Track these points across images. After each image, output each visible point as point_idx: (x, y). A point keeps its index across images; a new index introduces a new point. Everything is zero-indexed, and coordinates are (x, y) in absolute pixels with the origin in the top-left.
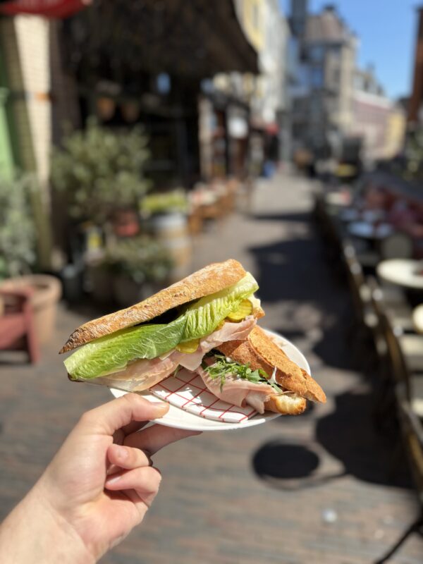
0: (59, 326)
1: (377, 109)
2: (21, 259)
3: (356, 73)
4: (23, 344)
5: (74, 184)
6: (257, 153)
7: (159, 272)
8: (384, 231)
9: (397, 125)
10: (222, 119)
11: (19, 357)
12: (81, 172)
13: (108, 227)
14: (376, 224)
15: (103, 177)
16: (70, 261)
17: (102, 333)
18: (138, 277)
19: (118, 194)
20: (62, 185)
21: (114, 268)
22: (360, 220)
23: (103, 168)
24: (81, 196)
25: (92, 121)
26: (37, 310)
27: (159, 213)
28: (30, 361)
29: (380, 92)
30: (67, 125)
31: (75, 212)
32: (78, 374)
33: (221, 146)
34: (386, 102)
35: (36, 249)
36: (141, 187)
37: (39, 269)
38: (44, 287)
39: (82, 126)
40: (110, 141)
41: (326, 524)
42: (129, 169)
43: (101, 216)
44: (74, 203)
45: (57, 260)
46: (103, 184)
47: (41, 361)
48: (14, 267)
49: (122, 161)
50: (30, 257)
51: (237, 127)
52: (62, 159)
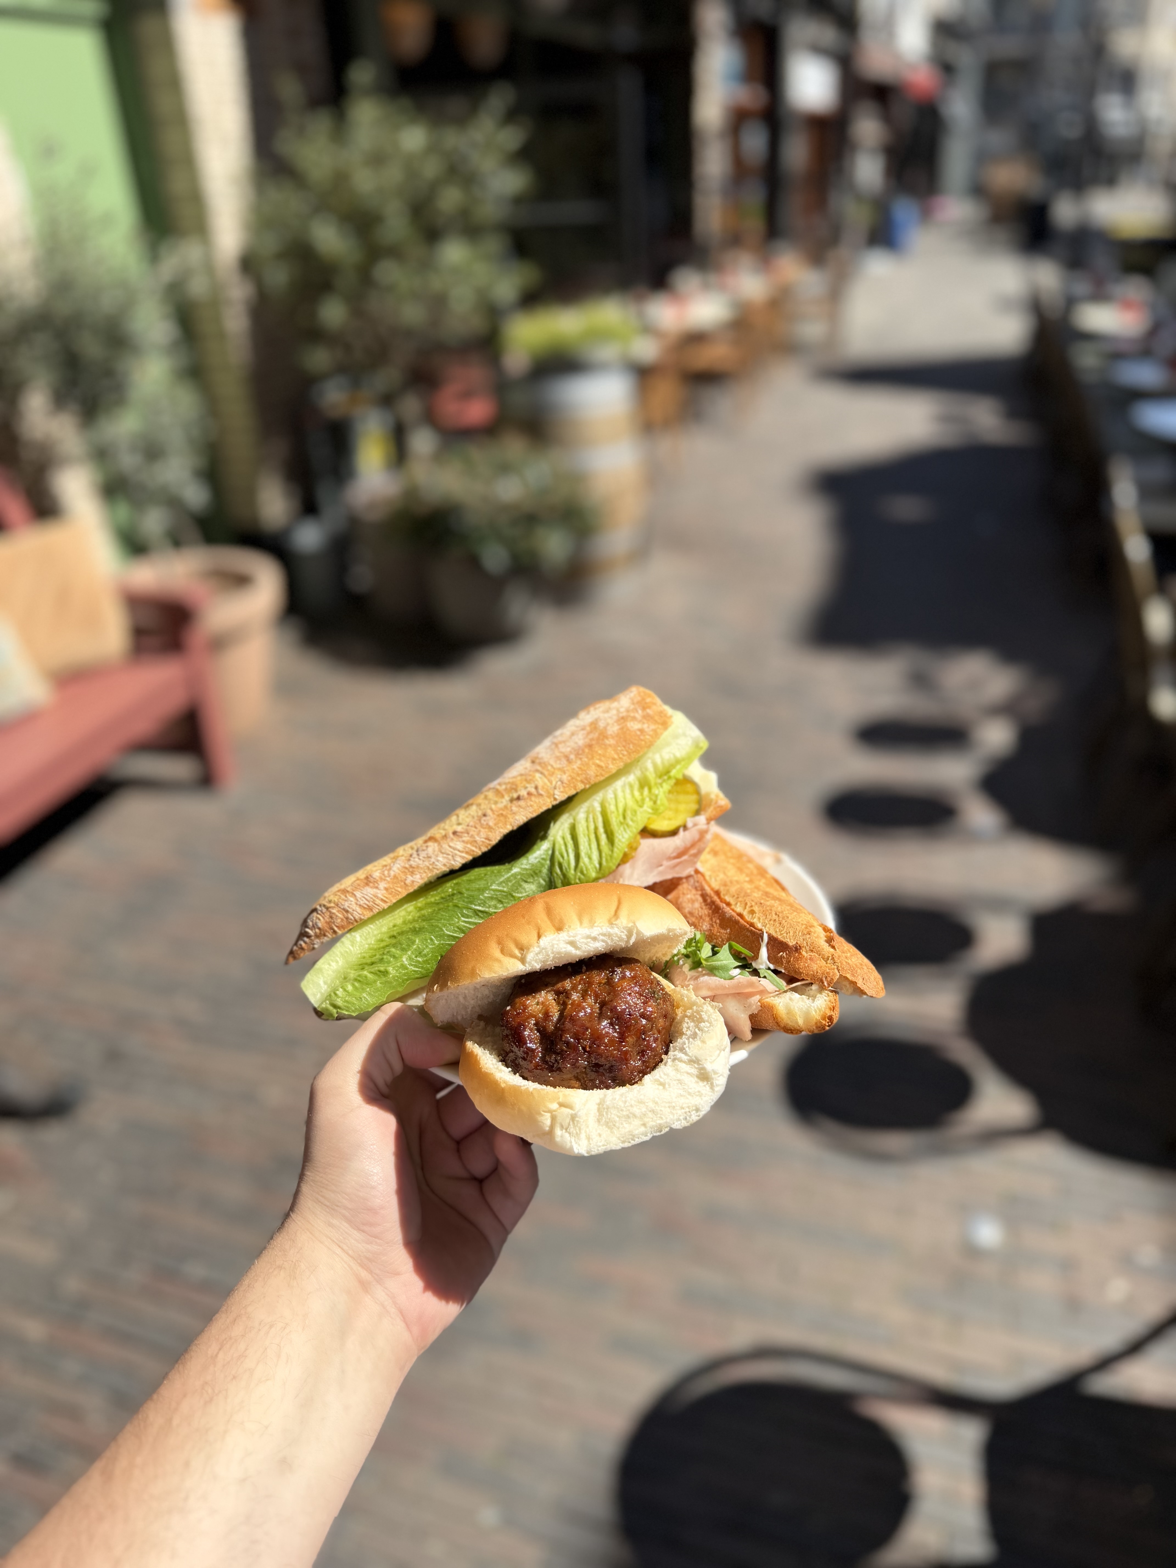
2: (173, 503)
4: (189, 735)
7: (552, 547)
16: (309, 506)
17: (370, 909)
22: (1169, 393)
24: (333, 313)
25: (362, 75)
26: (224, 642)
27: (556, 365)
28: (207, 779)
30: (291, 88)
31: (319, 360)
32: (335, 1006)
33: (757, 142)
36: (506, 282)
38: (240, 581)
39: (333, 94)
40: (414, 140)
41: (972, 1252)
42: (469, 229)
43: (391, 374)
44: (314, 333)
45: (274, 503)
46: (391, 273)
48: (154, 522)
50: (196, 497)
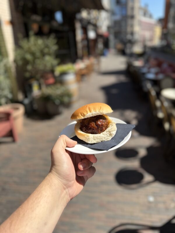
0: (25, 125)
1: (149, 24)
2: (6, 97)
3: (140, 8)
4: (11, 134)
5: (26, 62)
6: (100, 46)
7: (66, 99)
8: (160, 76)
9: (158, 31)
10: (85, 30)
11: (9, 139)
12: (29, 57)
13: (42, 81)
14: (157, 74)
15: (38, 58)
16: (26, 97)
18: (57, 102)
19: (45, 66)
20: (20, 63)
21: (46, 99)
22: (149, 72)
23: (38, 54)
24: (29, 67)
25: (31, 33)
26: (15, 119)
27: (64, 73)
28: (14, 141)
29: (151, 16)
30: (20, 35)
31: (27, 75)
33: (85, 43)
34: (153, 21)
35: (12, 92)
36: (55, 62)
37: (14, 101)
38: (17, 109)
39: (27, 36)
40: (40, 42)
41: (150, 203)
42: (49, 54)
43: (38, 76)
44: (26, 71)
45: (20, 97)
46: (38, 61)
47: (19, 140)
48: (3, 101)
49: (46, 50)
50: (10, 96)
51: (92, 35)
52: (19, 51)
